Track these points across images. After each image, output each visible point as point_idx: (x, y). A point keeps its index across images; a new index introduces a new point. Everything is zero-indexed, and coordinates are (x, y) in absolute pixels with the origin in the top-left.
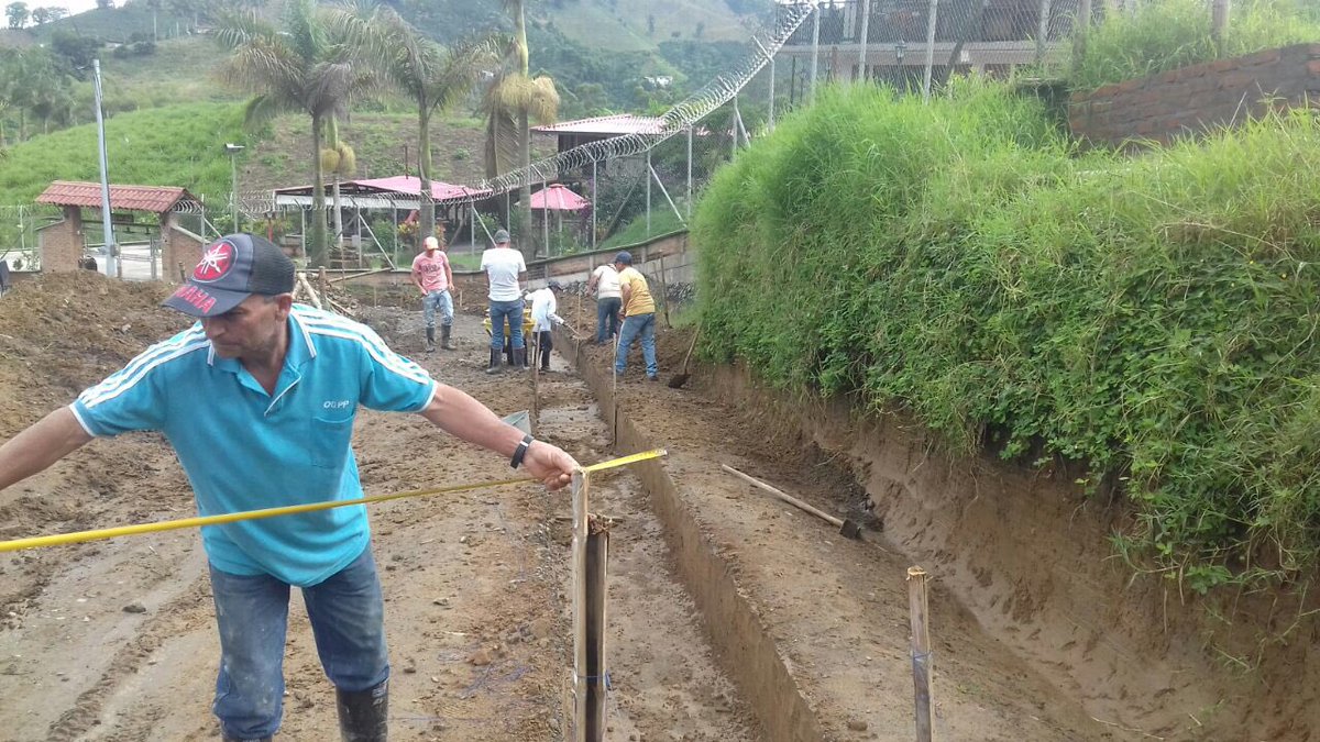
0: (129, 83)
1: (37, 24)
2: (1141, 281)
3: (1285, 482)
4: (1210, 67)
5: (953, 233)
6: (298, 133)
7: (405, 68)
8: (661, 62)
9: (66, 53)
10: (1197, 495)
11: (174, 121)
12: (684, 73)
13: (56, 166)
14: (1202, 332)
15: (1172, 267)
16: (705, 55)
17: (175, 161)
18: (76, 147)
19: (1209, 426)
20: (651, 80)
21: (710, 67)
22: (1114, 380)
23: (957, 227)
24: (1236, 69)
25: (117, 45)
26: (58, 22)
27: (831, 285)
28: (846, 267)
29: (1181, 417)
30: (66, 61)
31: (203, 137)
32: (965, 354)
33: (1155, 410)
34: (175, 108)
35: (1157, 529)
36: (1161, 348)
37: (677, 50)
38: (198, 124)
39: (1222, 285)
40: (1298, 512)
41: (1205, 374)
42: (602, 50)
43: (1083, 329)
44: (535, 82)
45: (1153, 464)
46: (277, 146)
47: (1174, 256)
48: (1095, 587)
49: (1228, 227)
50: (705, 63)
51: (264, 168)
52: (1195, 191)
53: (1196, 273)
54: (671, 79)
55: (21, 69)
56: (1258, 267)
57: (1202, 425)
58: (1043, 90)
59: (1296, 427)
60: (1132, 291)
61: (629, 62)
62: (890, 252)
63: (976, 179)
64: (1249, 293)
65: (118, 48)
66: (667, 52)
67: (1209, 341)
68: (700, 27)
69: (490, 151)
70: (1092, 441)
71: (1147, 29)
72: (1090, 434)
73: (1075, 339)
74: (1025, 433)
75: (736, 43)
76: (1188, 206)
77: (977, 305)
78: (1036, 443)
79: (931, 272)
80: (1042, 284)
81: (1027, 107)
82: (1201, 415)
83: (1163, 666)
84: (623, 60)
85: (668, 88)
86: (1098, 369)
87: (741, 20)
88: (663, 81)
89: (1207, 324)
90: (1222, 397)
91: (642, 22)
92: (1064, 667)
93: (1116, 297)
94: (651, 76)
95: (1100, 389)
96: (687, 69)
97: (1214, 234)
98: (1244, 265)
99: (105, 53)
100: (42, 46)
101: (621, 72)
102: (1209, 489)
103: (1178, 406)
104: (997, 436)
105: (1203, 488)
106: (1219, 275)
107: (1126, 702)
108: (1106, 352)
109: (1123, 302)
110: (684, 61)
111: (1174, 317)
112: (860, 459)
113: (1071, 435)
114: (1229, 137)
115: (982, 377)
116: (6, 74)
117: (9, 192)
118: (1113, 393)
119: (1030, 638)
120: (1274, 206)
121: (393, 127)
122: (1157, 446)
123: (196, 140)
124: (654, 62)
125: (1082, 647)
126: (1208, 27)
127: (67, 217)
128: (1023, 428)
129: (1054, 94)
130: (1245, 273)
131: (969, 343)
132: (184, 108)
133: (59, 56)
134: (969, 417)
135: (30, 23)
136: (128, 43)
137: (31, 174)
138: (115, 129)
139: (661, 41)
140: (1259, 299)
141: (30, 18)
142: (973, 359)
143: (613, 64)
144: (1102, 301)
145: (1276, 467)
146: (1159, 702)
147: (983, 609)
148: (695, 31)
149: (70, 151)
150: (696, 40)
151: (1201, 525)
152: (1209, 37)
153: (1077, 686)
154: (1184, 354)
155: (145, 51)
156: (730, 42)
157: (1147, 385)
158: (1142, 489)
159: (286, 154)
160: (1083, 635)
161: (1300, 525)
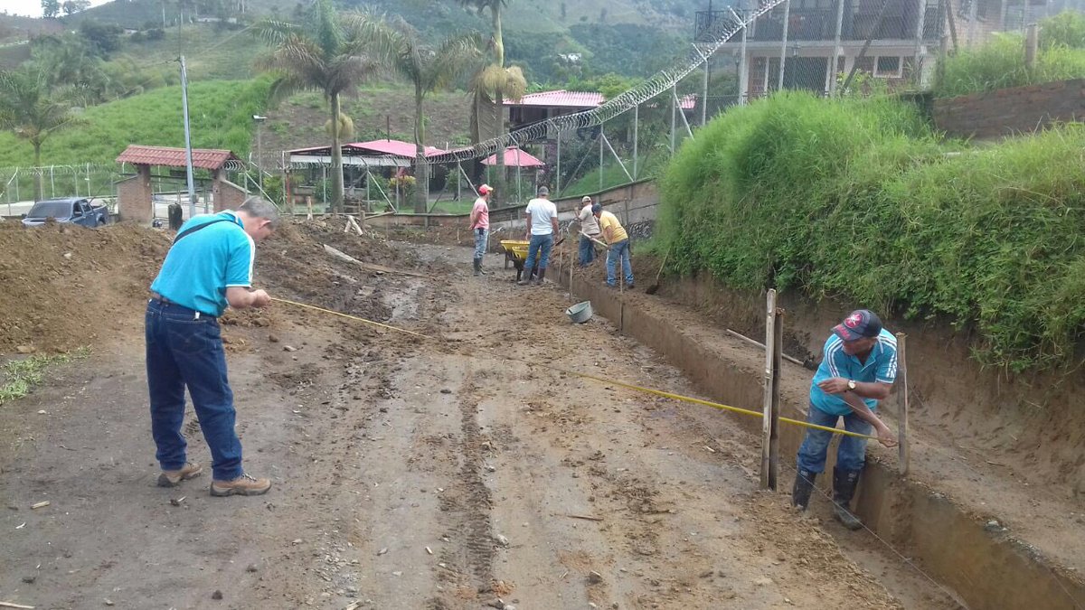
0: (143, 63)
1: (67, 14)
2: (985, 218)
3: (1058, 313)
4: (1025, 89)
5: (870, 190)
6: (295, 104)
7: (405, 60)
8: (571, 42)
9: (93, 38)
10: (1015, 325)
11: (197, 96)
12: (591, 50)
13: (108, 132)
14: (1019, 244)
15: (1002, 210)
16: (608, 36)
17: (202, 127)
18: (123, 117)
19: (1021, 291)
20: (564, 56)
21: (611, 45)
22: (971, 271)
23: (873, 187)
24: (1040, 91)
25: (133, 32)
26: (83, 13)
27: (782, 223)
28: (794, 211)
29: (1007, 287)
30: (92, 44)
31: (223, 109)
32: (881, 261)
33: (993, 284)
34: (197, 85)
35: (994, 344)
36: (996, 254)
37: (584, 32)
38: (217, 98)
39: (1028, 220)
40: (1064, 327)
41: (1019, 265)
42: (523, 32)
43: (952, 244)
44: (508, 70)
45: (993, 310)
46: (281, 115)
47: (1003, 205)
48: (960, 383)
49: (1031, 190)
50: (608, 42)
51: (271, 133)
52: (1015, 171)
53: (1015, 214)
54: (580, 55)
55: (66, 53)
56: (1047, 210)
57: (1018, 291)
58: (918, 98)
59: (1064, 289)
60: (980, 223)
61: (546, 42)
62: (825, 202)
63: (883, 158)
64: (1042, 224)
65: (135, 34)
66: (576, 32)
67: (1021, 248)
68: (604, 13)
69: (474, 124)
70: (959, 303)
71: (985, 60)
72: (958, 299)
73: (949, 250)
74: (919, 303)
75: (634, 26)
76: (1010, 178)
77: (888, 232)
78: (926, 308)
79: (856, 214)
80: (929, 220)
81: (907, 109)
82: (1017, 286)
83: (997, 417)
84: (540, 41)
85: (578, 63)
86: (962, 265)
87: (637, 6)
88: (573, 58)
89: (1020, 240)
90: (1028, 276)
91: (556, 8)
92: (943, 426)
93: (972, 227)
94: (563, 53)
95: (963, 276)
96: (593, 47)
97: (1025, 193)
98: (1040, 210)
99: (124, 38)
100: (73, 32)
101: (539, 50)
102: (1021, 322)
103: (1006, 281)
104: (901, 306)
105: (1018, 322)
106: (1027, 214)
107: (977, 438)
108: (966, 256)
109: (975, 228)
110: (590, 41)
111: (1004, 237)
112: (801, 332)
113: (948, 301)
114: (1033, 141)
115: (892, 273)
116: (55, 57)
117: (73, 152)
118: (971, 277)
119: (922, 415)
120: (1055, 179)
121: (370, 100)
122: (995, 301)
123: (217, 110)
124: (566, 41)
125: (952, 415)
126: (1023, 60)
127: (139, 172)
128: (917, 300)
129: (924, 101)
130: (1040, 214)
131: (884, 254)
132: (203, 85)
133: (87, 40)
134: (885, 296)
135: (61, 13)
136: (142, 30)
137: (89, 138)
138: (152, 102)
139: (571, 25)
140: (1048, 227)
141: (61, 10)
142: (885, 262)
143: (533, 44)
144: (964, 229)
145: (1054, 308)
146: (994, 435)
147: (892, 405)
148: (599, 17)
149: (118, 120)
150: (600, 23)
151: (1017, 339)
152: (1024, 67)
153: (950, 434)
154: (1008, 255)
155: (156, 36)
156: (628, 25)
157: (989, 272)
158: (986, 324)
159: (288, 122)
160: (953, 409)
161: (1065, 334)
